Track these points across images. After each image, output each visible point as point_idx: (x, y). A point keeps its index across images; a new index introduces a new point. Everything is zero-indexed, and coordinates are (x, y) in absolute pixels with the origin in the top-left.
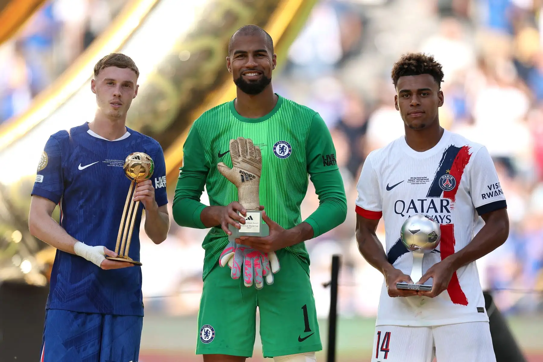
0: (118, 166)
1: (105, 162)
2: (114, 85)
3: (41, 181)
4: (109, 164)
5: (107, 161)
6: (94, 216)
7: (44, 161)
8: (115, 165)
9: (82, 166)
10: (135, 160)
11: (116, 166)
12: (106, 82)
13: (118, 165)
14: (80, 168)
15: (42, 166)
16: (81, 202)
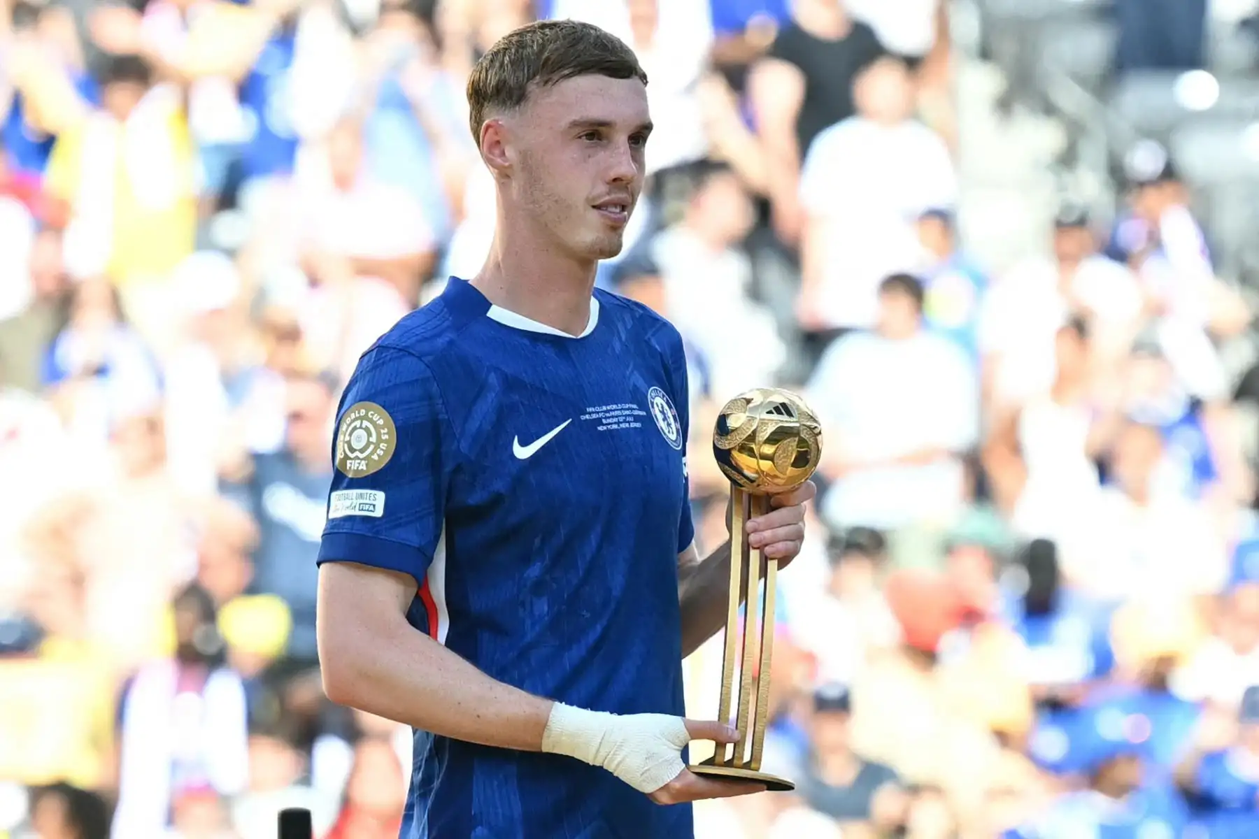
0: (627, 425)
1: (587, 417)
2: (600, 140)
3: (379, 512)
4: (599, 422)
5: (592, 413)
6: (588, 615)
7: (379, 440)
8: (618, 423)
9: (524, 443)
10: (775, 416)
11: (623, 426)
12: (577, 130)
13: (625, 421)
14: (522, 452)
15: (375, 457)
16: (534, 571)
